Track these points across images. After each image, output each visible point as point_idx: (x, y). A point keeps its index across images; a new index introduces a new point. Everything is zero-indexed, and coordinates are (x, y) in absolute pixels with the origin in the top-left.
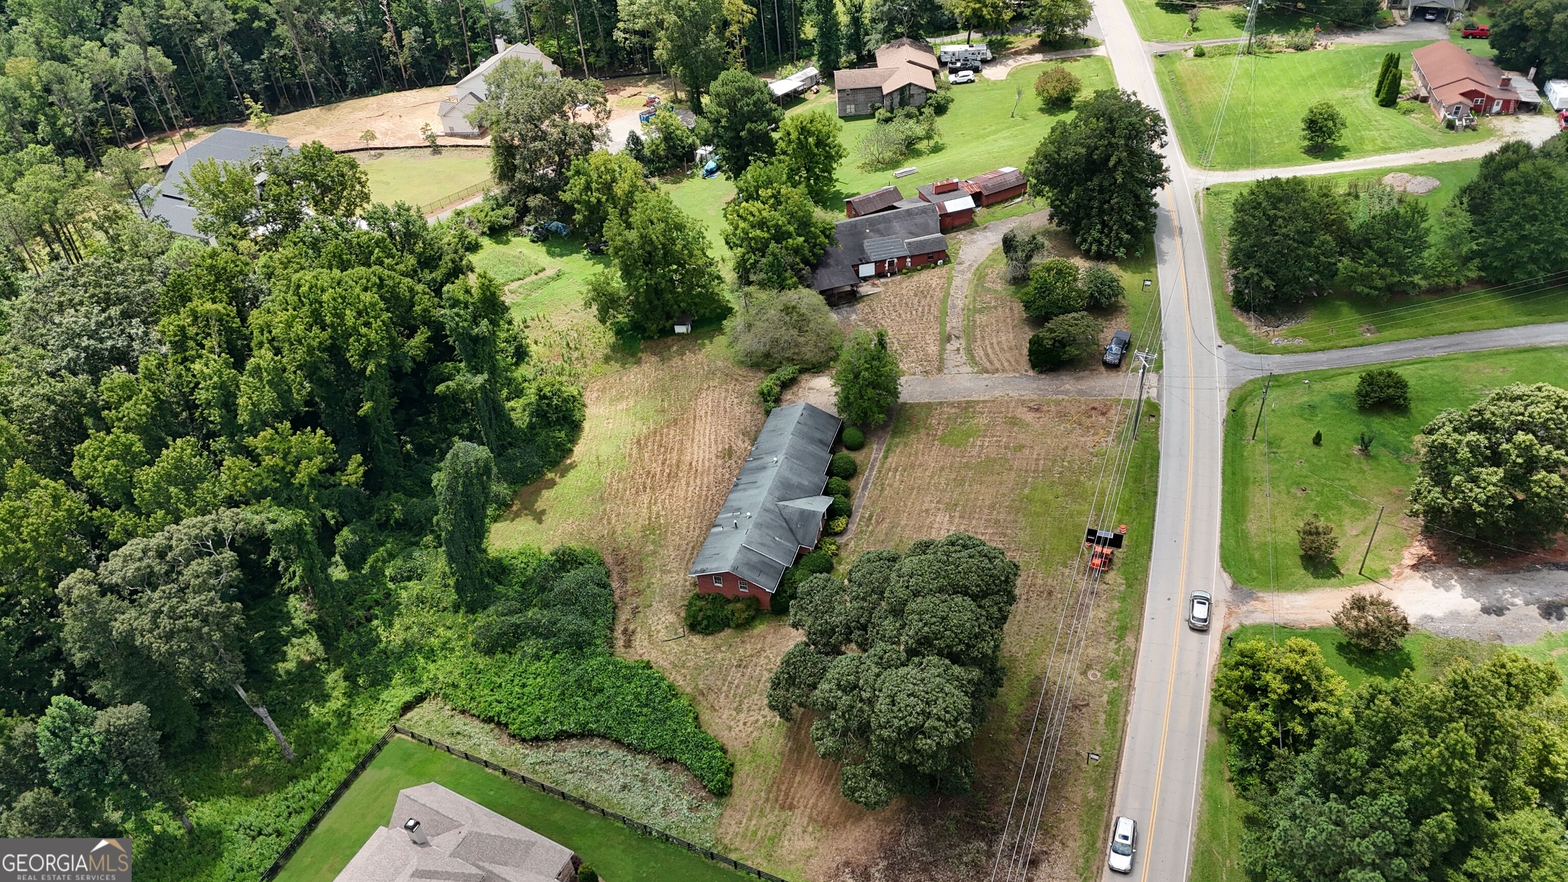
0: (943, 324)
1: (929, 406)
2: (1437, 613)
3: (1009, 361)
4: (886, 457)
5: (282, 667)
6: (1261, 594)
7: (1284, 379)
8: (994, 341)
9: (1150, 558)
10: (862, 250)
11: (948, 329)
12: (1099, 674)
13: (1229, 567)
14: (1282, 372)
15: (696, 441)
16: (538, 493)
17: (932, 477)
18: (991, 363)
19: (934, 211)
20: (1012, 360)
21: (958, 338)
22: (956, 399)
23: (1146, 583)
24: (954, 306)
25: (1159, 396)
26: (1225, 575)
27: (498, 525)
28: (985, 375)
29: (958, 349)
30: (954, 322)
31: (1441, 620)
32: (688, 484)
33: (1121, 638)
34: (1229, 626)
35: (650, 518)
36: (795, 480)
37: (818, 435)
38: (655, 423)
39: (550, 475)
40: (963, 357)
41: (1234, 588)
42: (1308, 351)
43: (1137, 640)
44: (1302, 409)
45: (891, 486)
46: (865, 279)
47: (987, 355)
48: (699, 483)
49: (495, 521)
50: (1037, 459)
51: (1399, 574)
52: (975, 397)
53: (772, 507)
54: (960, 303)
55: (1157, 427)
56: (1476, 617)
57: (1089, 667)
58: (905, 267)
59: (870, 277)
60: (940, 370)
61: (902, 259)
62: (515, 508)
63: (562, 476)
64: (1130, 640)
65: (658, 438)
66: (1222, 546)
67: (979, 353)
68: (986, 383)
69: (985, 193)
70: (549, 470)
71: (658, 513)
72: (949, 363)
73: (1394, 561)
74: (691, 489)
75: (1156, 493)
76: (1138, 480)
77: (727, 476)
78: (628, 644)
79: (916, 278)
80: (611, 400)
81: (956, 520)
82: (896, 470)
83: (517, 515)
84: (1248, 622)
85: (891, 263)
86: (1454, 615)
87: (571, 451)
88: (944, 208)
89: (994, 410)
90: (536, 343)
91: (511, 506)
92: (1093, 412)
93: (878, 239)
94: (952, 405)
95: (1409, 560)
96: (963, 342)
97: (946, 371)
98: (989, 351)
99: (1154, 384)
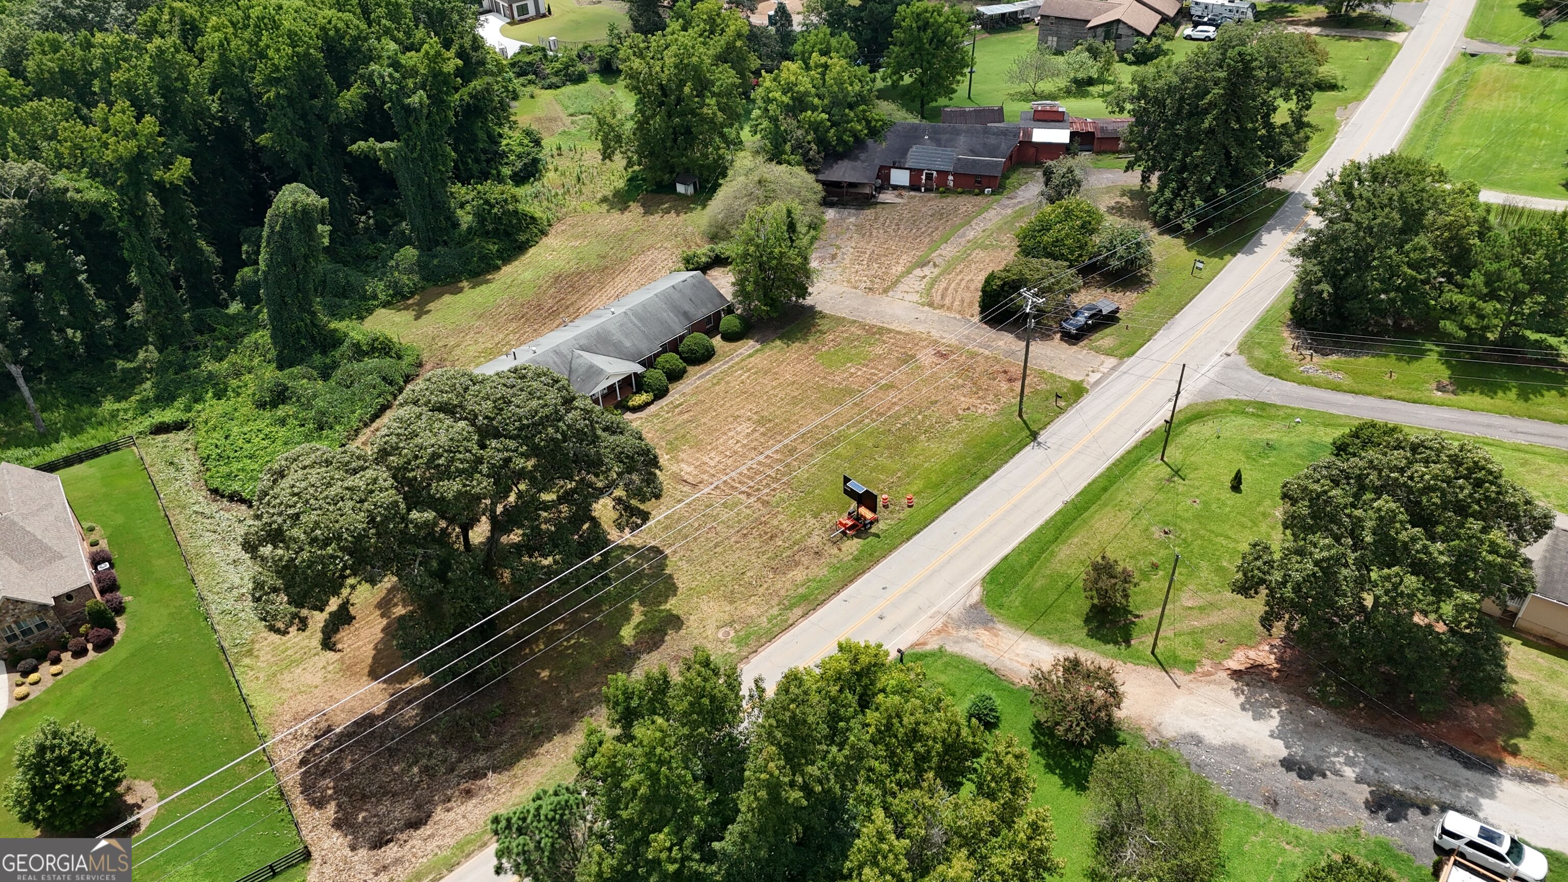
0: (932, 249)
1: (840, 321)
2: (1212, 737)
3: (963, 301)
4: (750, 356)
5: (121, 364)
6: (1000, 626)
7: (1273, 411)
8: (968, 278)
9: (908, 539)
10: (904, 152)
11: (934, 255)
12: (732, 633)
13: (992, 581)
14: (1278, 403)
16: (440, 295)
17: (774, 388)
18: (943, 297)
19: (1017, 135)
20: (967, 301)
21: (935, 265)
22: (874, 322)
23: (877, 562)
24: (964, 235)
25: (1097, 383)
26: (978, 589)
27: (383, 310)
28: (926, 308)
29: (924, 277)
30: (947, 250)
31: (1211, 749)
33: (790, 608)
34: (924, 644)
36: (617, 336)
37: (687, 307)
38: (588, 265)
39: (465, 284)
40: (922, 285)
41: (974, 607)
42: (1337, 388)
43: (805, 615)
44: (1255, 444)
45: (728, 383)
46: (895, 188)
47: (946, 289)
49: (384, 307)
50: (895, 404)
51: (1208, 674)
52: (893, 326)
53: (565, 351)
54: (971, 235)
55: (1062, 411)
56: (1265, 765)
57: (731, 624)
58: (945, 185)
59: (903, 187)
60: (886, 291)
61: (943, 174)
62: (410, 301)
63: (473, 288)
64: (798, 611)
65: (576, 279)
66: (1006, 558)
67: (941, 285)
68: (919, 315)
69: (1098, 135)
70: (467, 279)
72: (901, 287)
73: (1212, 656)
75: (986, 478)
76: (980, 459)
79: (949, 200)
80: (572, 236)
81: (757, 434)
82: (749, 370)
83: (407, 308)
84: (951, 648)
85: (929, 177)
86: (1236, 751)
87: (498, 268)
88: (1031, 136)
89: (901, 343)
90: (556, 170)
91: (408, 298)
92: (1001, 376)
93: (931, 148)
94: (862, 326)
95: (1238, 661)
96: (937, 271)
97: (890, 294)
98: (953, 286)
99: (1104, 369)
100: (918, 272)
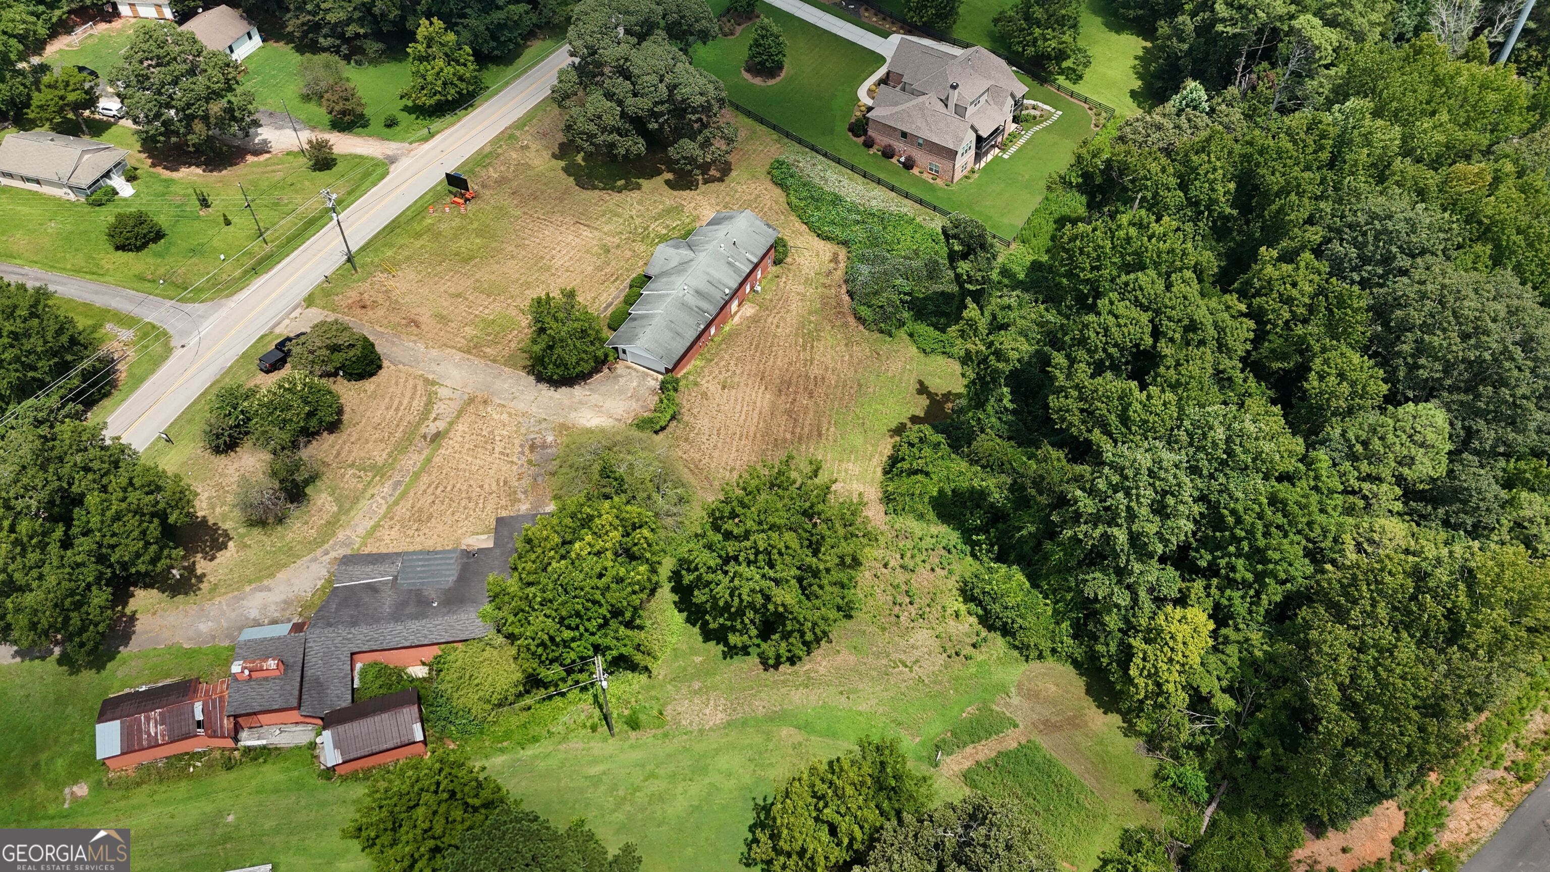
0: (429, 460)
1: (508, 363)
3: (397, 384)
6: (381, 156)
10: (463, 572)
11: (426, 452)
13: (384, 172)
15: (757, 411)
18: (415, 387)
26: (392, 169)
28: (431, 377)
29: (435, 419)
30: (412, 460)
32: (773, 369)
33: (492, 151)
34: (420, 144)
35: (812, 347)
40: (439, 408)
41: (394, 161)
43: (483, 147)
47: (412, 398)
48: (761, 366)
51: (282, 151)
52: (458, 356)
54: (387, 489)
60: (472, 401)
65: (798, 430)
67: (418, 404)
68: (438, 369)
72: (455, 406)
74: (770, 363)
77: (732, 363)
78: (836, 255)
89: (451, 337)
92: (368, 304)
94: (485, 356)
96: (423, 430)
97: (466, 397)
98: (405, 402)
99: (287, 322)
100: (441, 425)
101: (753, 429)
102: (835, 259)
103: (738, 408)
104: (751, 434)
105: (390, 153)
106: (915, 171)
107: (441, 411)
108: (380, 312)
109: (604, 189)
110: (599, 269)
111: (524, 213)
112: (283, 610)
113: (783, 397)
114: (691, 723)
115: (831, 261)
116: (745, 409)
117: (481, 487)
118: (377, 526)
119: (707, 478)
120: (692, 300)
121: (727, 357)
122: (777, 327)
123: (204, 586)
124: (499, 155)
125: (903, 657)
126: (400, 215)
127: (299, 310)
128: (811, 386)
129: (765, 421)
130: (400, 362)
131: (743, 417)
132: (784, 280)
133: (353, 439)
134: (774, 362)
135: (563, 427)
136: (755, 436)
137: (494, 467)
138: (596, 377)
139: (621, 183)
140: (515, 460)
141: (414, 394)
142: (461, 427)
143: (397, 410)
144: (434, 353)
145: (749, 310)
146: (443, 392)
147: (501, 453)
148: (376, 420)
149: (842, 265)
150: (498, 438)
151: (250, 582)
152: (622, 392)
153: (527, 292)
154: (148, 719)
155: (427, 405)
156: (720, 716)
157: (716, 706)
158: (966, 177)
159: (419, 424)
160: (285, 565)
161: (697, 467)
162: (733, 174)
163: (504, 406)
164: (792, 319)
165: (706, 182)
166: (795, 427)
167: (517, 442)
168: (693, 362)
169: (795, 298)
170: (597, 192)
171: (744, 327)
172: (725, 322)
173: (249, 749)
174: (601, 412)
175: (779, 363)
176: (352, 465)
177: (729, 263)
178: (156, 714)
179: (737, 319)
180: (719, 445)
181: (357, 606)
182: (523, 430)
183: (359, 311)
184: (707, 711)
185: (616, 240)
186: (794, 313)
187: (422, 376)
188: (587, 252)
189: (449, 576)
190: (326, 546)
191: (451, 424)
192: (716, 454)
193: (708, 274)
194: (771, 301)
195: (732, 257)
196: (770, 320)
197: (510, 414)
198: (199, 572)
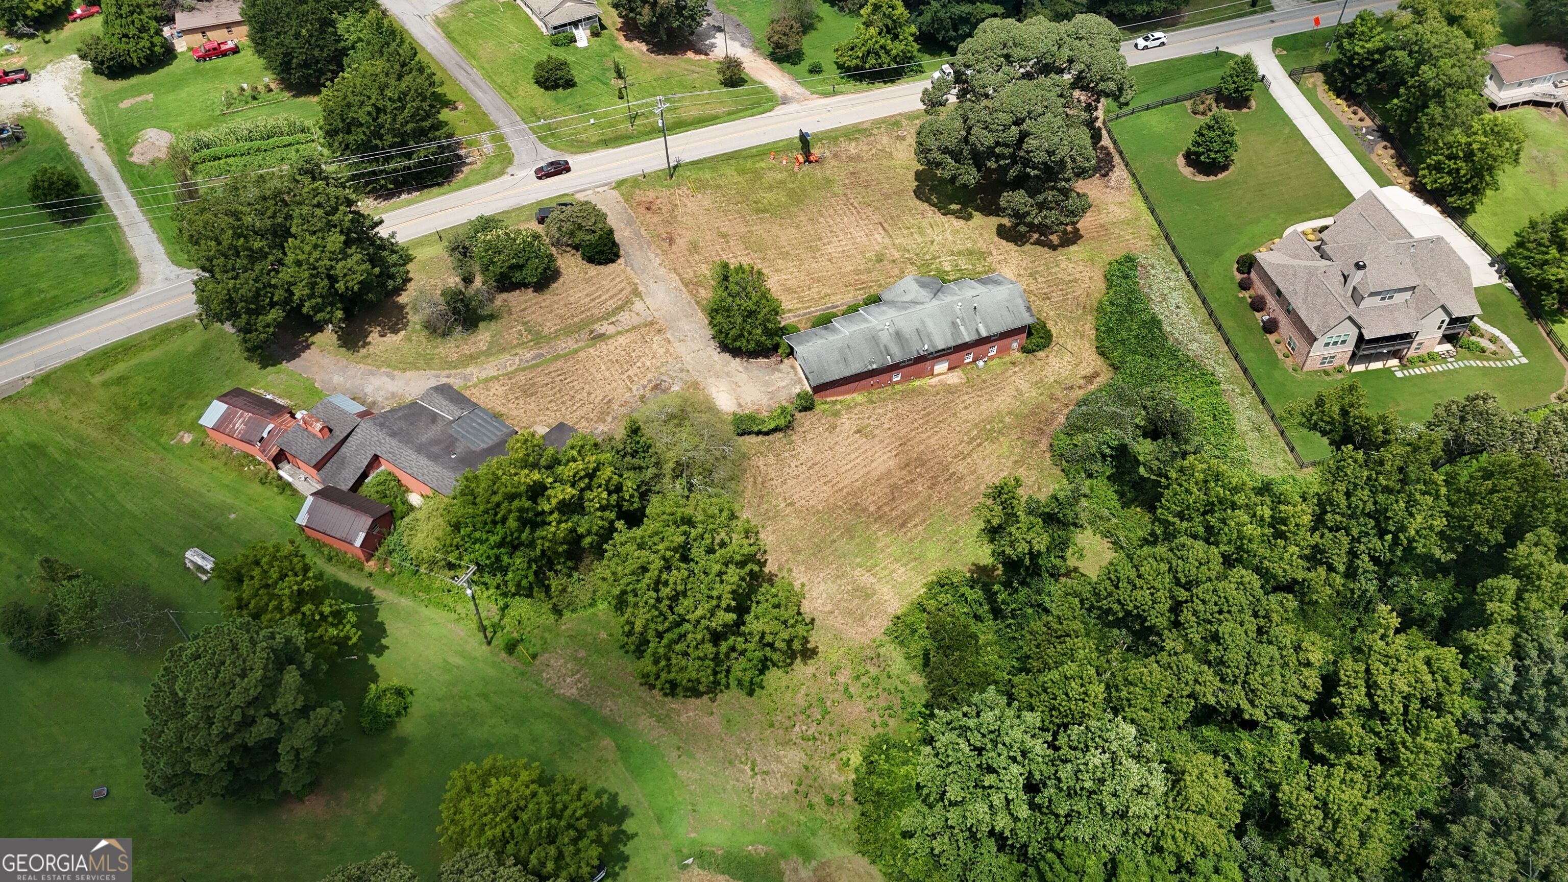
0: (576, 351)
3: (612, 280)
6: (780, 94)
8: (587, 300)
11: (581, 344)
13: (768, 109)
15: (866, 470)
18: (622, 290)
20: (610, 278)
21: (592, 331)
22: (685, 296)
25: (605, 185)
26: (777, 108)
28: (641, 289)
29: (612, 323)
31: (741, 41)
32: (921, 443)
33: (866, 129)
34: (819, 97)
35: (980, 445)
38: (868, 525)
40: (623, 316)
41: (785, 103)
47: (611, 297)
48: (913, 433)
52: (677, 284)
54: (529, 355)
60: (650, 324)
64: (866, 125)
65: (886, 509)
66: (752, 115)
67: (611, 304)
68: (652, 285)
71: (970, 443)
72: (636, 320)
74: (924, 436)
77: (890, 415)
78: (1096, 375)
92: (653, 208)
94: (695, 295)
97: (650, 319)
98: (603, 298)
99: (591, 192)
100: (611, 330)
101: (847, 482)
102: (1090, 379)
103: (853, 456)
104: (840, 486)
105: (789, 94)
106: (1272, 338)
107: (622, 319)
108: (656, 219)
109: (934, 205)
110: (858, 272)
111: (845, 195)
112: (387, 399)
113: (904, 472)
114: (548, 680)
115: (1085, 377)
116: (858, 461)
117: (589, 394)
118: (496, 378)
119: (762, 497)
120: (885, 338)
121: (890, 407)
122: (966, 408)
123: (363, 351)
124: (871, 134)
125: (759, 760)
126: (745, 150)
127: (605, 188)
128: (941, 479)
129: (865, 482)
130: (632, 265)
131: (849, 467)
132: (1017, 369)
133: (543, 304)
134: (929, 437)
135: (696, 385)
136: (841, 490)
137: (614, 384)
138: (761, 361)
139: (954, 207)
140: (634, 388)
141: (616, 295)
142: (622, 340)
143: (593, 300)
144: (662, 271)
145: (955, 378)
146: (638, 306)
147: (630, 378)
148: (572, 299)
149: (1092, 388)
150: (639, 364)
151: (389, 366)
152: (766, 384)
153: (780, 261)
154: (241, 416)
155: (617, 308)
156: (574, 691)
157: (579, 681)
158: (1326, 373)
159: (599, 320)
160: (418, 369)
161: (763, 483)
162: (1073, 248)
163: (669, 342)
164: (987, 408)
165: (1038, 243)
166: (886, 504)
167: (650, 376)
168: (855, 395)
169: (1010, 390)
170: (926, 205)
171: (933, 391)
172: (919, 376)
173: (280, 478)
174: (735, 390)
175: (933, 441)
176: (524, 324)
177: (954, 324)
178: (248, 415)
179: (934, 380)
180: (802, 477)
181: (412, 424)
182: (663, 370)
183: (642, 210)
184: (568, 680)
185: (897, 255)
186: (995, 405)
187: (636, 284)
188: (863, 253)
189: (483, 441)
190: (453, 372)
191: (619, 333)
192: (790, 483)
193: (923, 322)
194: (984, 381)
195: (963, 320)
196: (966, 397)
197: (667, 351)
198: (369, 339)
